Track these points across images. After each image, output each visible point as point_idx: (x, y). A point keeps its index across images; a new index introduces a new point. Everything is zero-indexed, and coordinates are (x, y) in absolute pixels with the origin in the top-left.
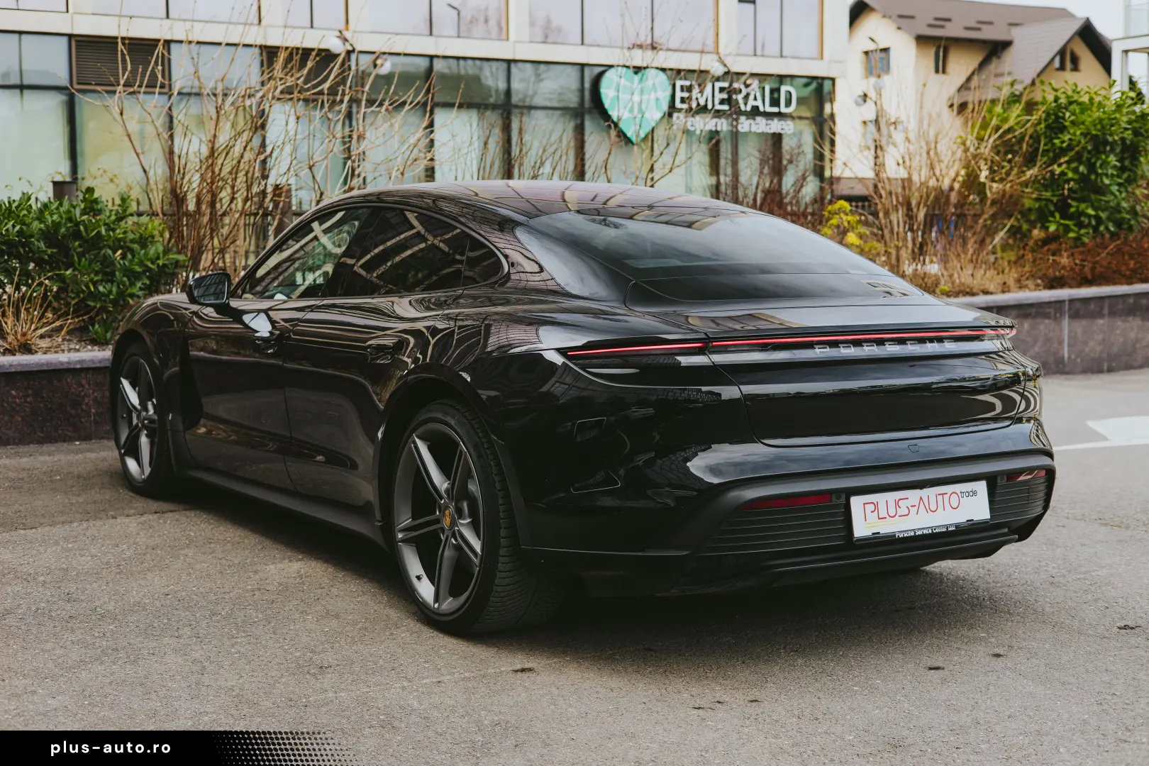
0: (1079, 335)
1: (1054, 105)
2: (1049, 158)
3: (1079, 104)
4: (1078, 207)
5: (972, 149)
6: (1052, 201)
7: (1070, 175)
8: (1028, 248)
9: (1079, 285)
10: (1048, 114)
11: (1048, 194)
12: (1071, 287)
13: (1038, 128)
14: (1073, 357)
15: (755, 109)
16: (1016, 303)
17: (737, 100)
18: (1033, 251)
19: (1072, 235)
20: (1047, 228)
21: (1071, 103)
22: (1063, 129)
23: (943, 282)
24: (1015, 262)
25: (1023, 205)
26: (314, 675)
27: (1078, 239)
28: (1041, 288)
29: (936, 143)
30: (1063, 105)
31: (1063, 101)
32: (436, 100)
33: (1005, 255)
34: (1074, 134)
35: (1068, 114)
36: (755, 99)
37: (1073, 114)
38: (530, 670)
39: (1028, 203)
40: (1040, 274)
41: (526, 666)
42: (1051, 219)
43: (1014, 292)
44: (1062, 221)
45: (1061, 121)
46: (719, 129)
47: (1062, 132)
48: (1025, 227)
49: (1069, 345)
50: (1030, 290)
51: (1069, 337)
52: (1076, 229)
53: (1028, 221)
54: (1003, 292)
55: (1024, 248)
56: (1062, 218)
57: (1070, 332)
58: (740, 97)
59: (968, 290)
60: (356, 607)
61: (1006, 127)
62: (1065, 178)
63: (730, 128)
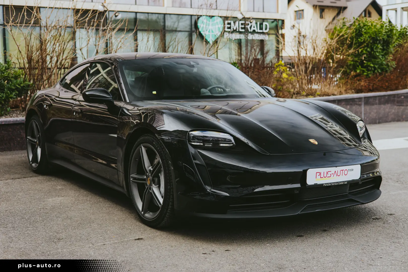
0: (368, 110)
1: (358, 26)
2: (357, 46)
3: (368, 26)
4: (367, 64)
5: (329, 43)
6: (358, 62)
7: (364, 52)
8: (349, 79)
9: (368, 92)
10: (356, 30)
11: (356, 59)
12: (365, 92)
13: (353, 35)
14: (366, 118)
15: (254, 31)
16: (344, 98)
17: (247, 28)
18: (351, 79)
19: (365, 74)
20: (356, 71)
21: (364, 26)
22: (361, 35)
23: (318, 91)
24: (345, 84)
25: (348, 63)
26: (55, 243)
27: (367, 75)
28: (354, 93)
29: (316, 40)
30: (362, 26)
31: (362, 25)
32: (138, 28)
33: (341, 81)
34: (366, 37)
35: (363, 30)
36: (254, 27)
37: (365, 29)
38: (141, 239)
39: (349, 62)
40: (353, 88)
41: (140, 237)
42: (358, 68)
43: (344, 95)
44: (362, 69)
45: (361, 32)
46: (241, 38)
47: (361, 36)
48: (348, 71)
49: (364, 114)
50: (350, 94)
51: (364, 111)
52: (366, 71)
53: (350, 69)
54: (340, 95)
55: (348, 79)
56: (362, 67)
57: (364, 109)
58: (249, 27)
59: (327, 94)
60: (79, 215)
61: (341, 34)
62: (363, 53)
63: (245, 38)
